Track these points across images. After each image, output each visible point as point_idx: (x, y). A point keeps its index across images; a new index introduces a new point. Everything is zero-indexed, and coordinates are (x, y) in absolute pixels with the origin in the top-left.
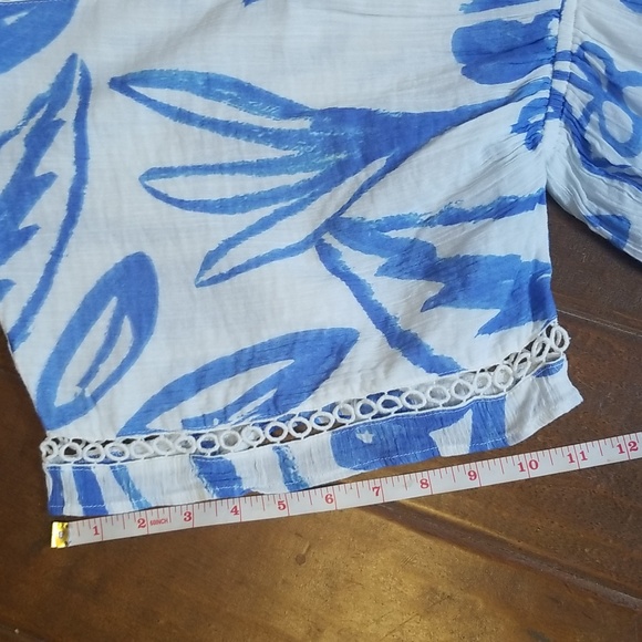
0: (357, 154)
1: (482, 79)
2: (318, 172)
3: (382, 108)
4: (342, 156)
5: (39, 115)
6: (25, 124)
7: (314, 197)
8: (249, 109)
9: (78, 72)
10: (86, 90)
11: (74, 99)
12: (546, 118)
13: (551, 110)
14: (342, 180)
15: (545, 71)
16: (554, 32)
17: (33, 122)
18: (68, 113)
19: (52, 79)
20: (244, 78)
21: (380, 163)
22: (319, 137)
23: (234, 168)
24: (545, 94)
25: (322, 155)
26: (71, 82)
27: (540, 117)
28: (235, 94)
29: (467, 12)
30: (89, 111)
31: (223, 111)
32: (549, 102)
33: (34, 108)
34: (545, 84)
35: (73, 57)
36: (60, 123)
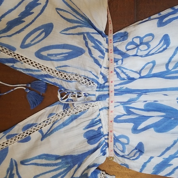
0: (72, 164)
1: (91, 144)
2: (66, 168)
3: (74, 154)
4: (69, 165)
5: (9, 172)
6: (7, 175)
7: (67, 172)
8: (49, 160)
9: (14, 161)
10: (16, 165)
11: (15, 167)
12: (106, 148)
13: (106, 146)
14: (71, 169)
15: (103, 139)
16: (102, 131)
17: (8, 174)
18: (14, 172)
19: (9, 164)
20: (46, 153)
21: (77, 166)
22: (64, 162)
23: (50, 172)
24: (104, 143)
25: (66, 165)
26: (13, 164)
27: (105, 148)
28: (45, 157)
29: (84, 130)
30: (18, 170)
31: (44, 161)
32: (105, 145)
33: (8, 171)
34: (104, 141)
35: (12, 159)
36: (14, 174)
